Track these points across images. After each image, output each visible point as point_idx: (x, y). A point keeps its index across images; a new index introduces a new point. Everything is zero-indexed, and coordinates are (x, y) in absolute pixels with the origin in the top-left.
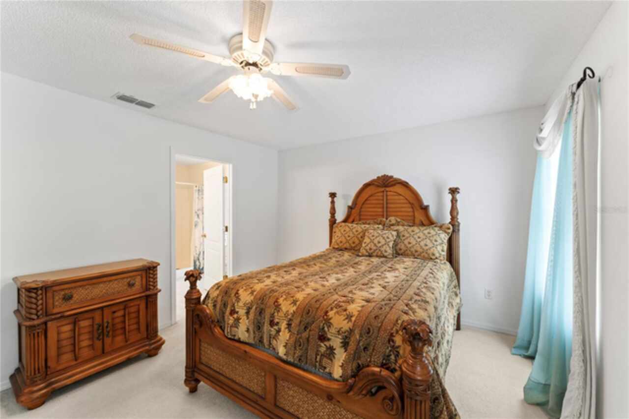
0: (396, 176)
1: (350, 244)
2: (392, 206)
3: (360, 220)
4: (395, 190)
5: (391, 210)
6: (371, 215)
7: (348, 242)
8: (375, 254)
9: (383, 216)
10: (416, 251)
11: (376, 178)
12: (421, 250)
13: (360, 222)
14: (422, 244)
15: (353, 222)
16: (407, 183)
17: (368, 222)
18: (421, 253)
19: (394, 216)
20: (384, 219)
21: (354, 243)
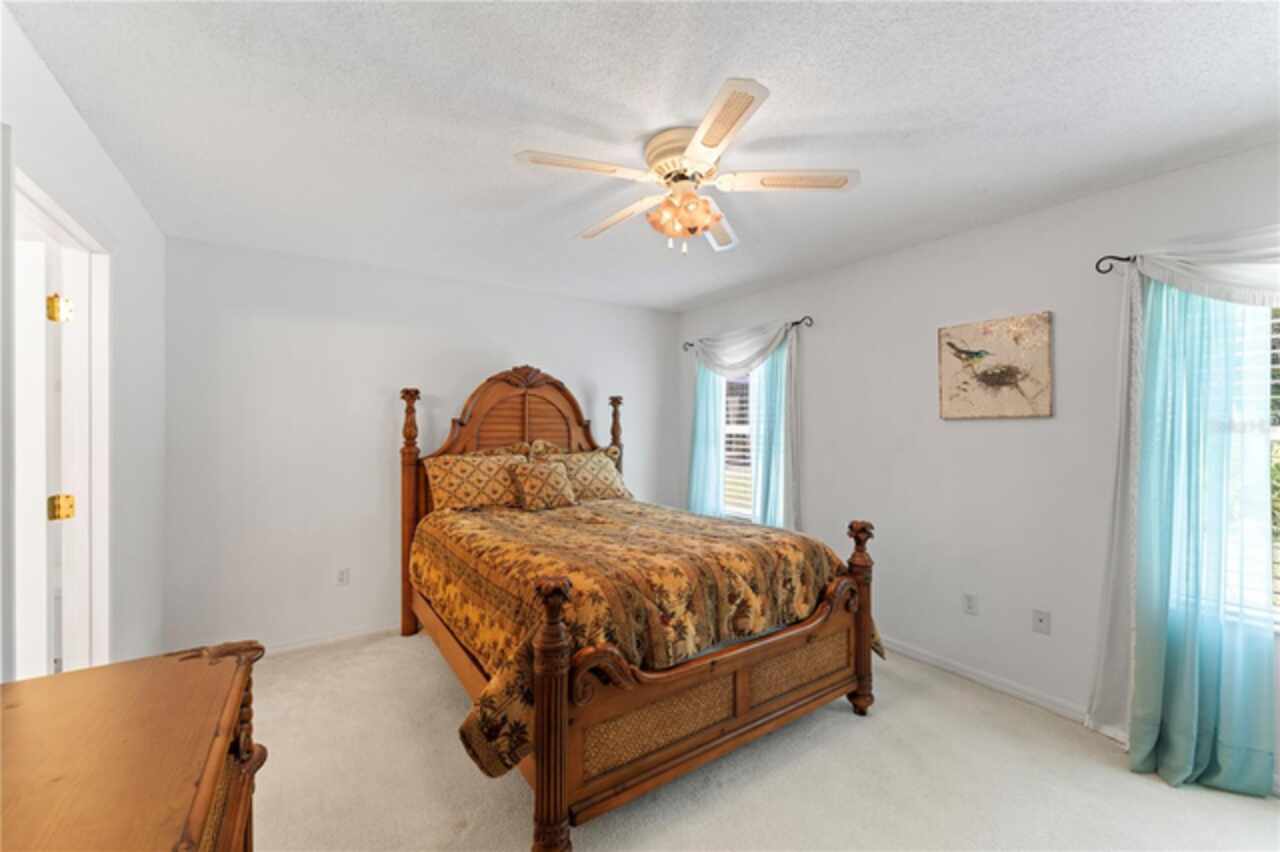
0: (544, 371)
1: (488, 496)
2: (537, 420)
3: (479, 447)
4: (540, 394)
5: (535, 427)
6: (498, 438)
7: (484, 493)
8: (555, 504)
9: (523, 439)
10: (598, 489)
11: (510, 369)
12: (604, 487)
13: (480, 452)
14: (601, 477)
15: (463, 452)
16: (562, 384)
17: (496, 451)
18: (605, 491)
19: (544, 438)
20: (526, 445)
21: (495, 492)
